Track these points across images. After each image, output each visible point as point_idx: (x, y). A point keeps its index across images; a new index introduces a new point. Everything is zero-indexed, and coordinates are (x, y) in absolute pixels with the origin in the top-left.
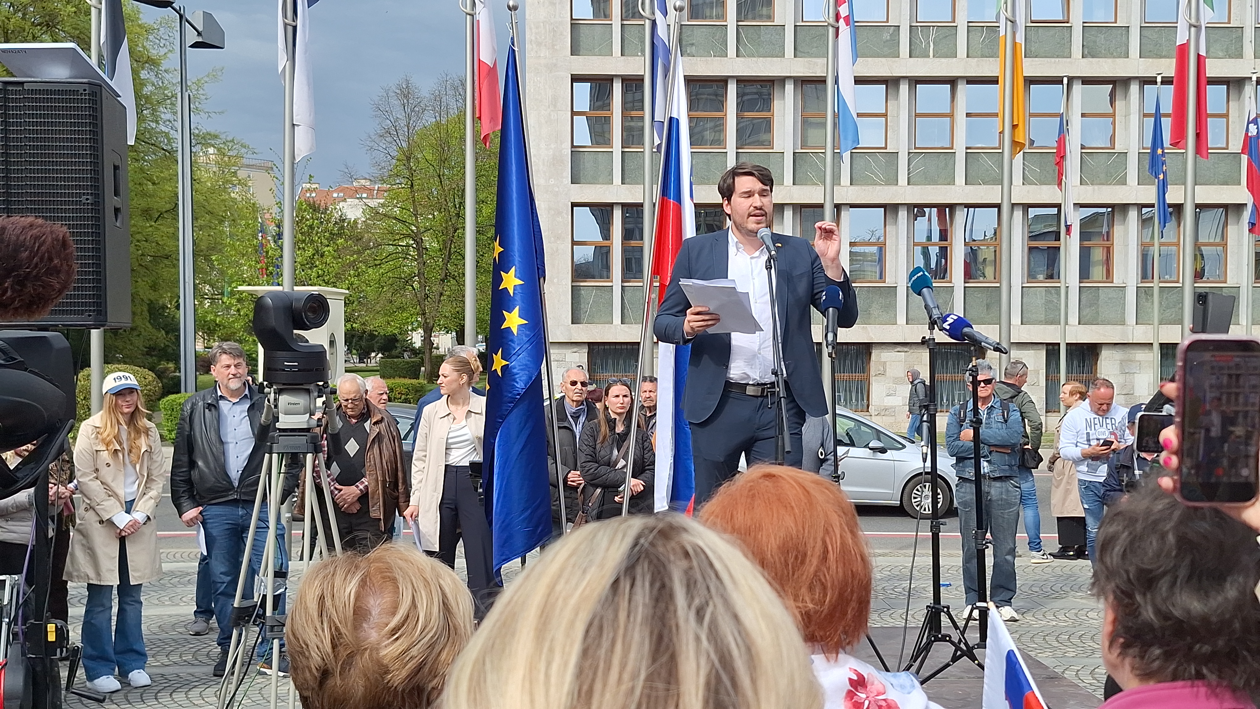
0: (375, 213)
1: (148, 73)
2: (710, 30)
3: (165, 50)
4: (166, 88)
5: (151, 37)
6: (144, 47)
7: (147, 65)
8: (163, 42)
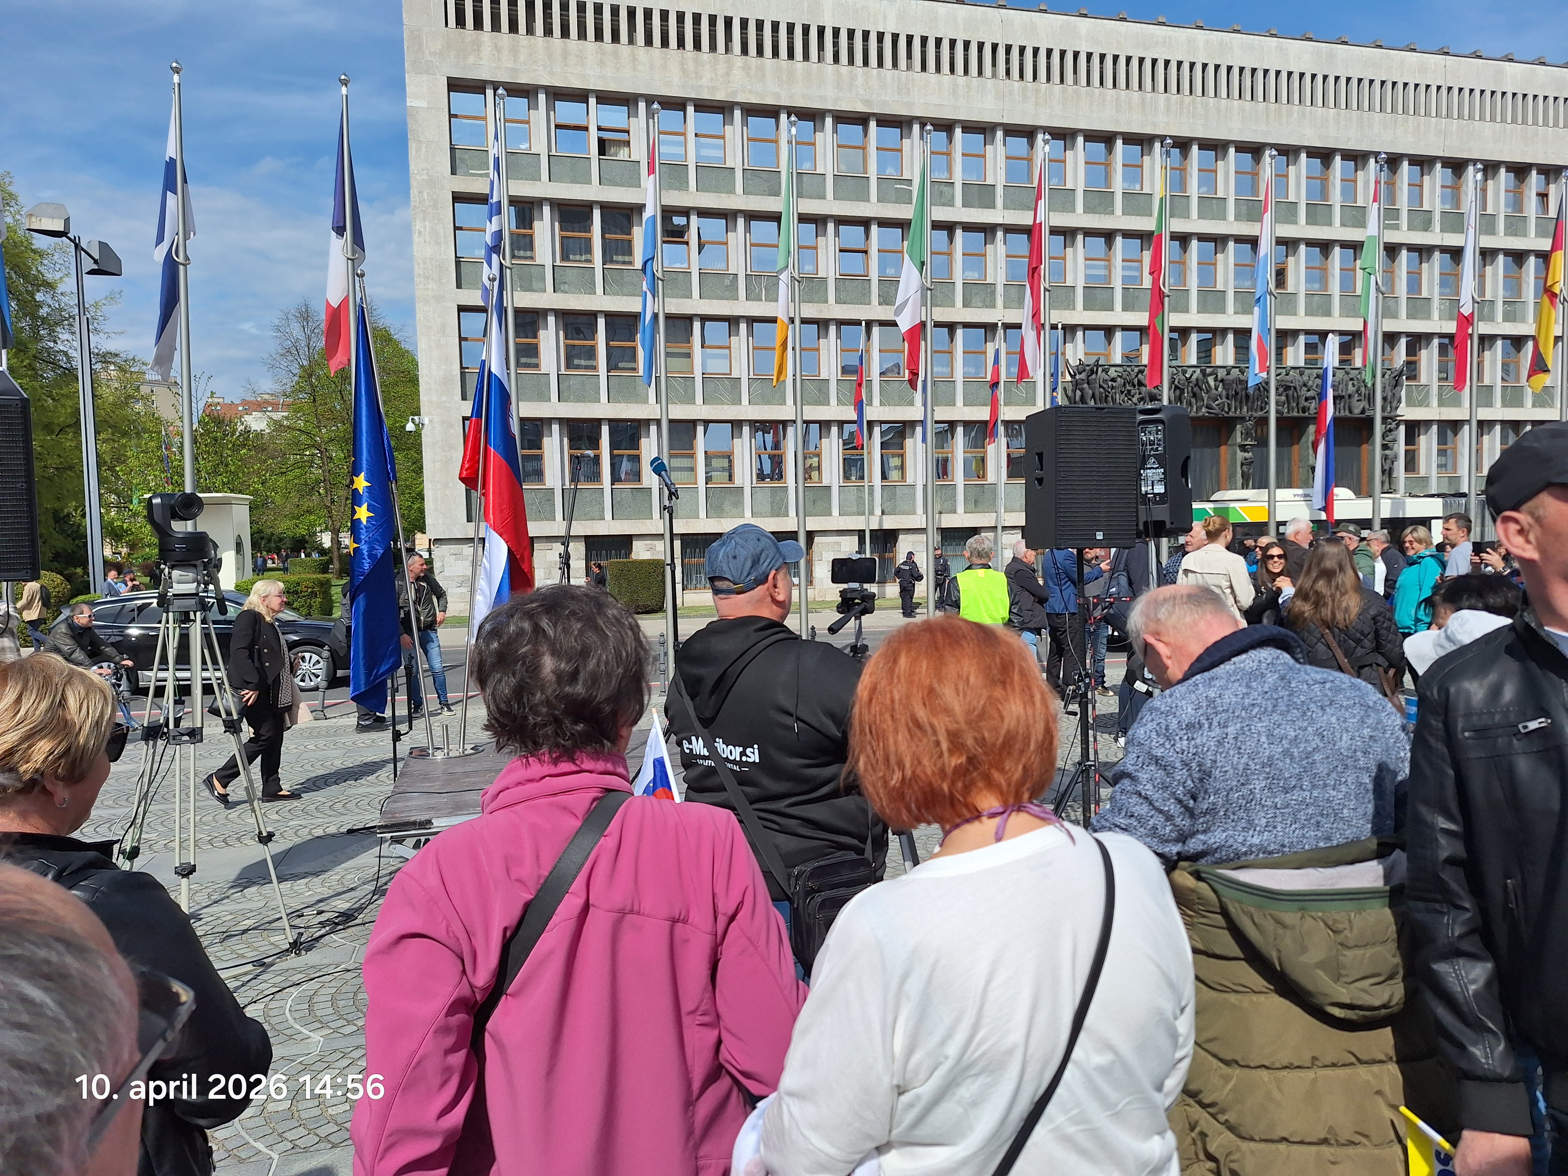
0: (278, 426)
1: (44, 295)
2: (581, 270)
3: (61, 274)
4: (61, 310)
5: (45, 262)
8: (59, 266)
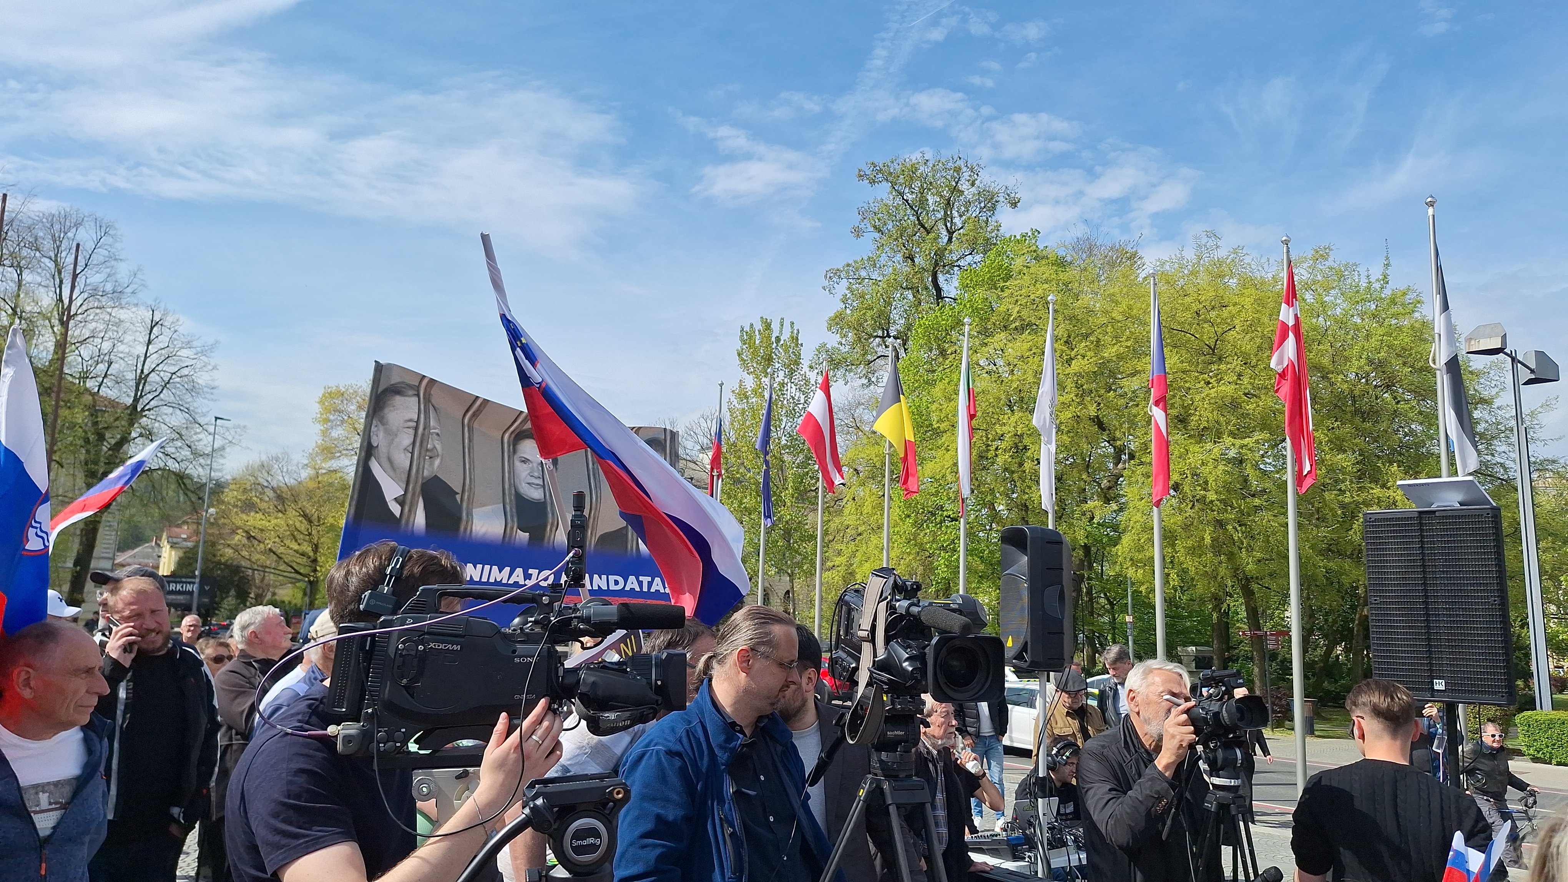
1: (1481, 412)
3: (1497, 390)
5: (1482, 381)
6: (1475, 390)
7: (1479, 405)
8: (1495, 383)
